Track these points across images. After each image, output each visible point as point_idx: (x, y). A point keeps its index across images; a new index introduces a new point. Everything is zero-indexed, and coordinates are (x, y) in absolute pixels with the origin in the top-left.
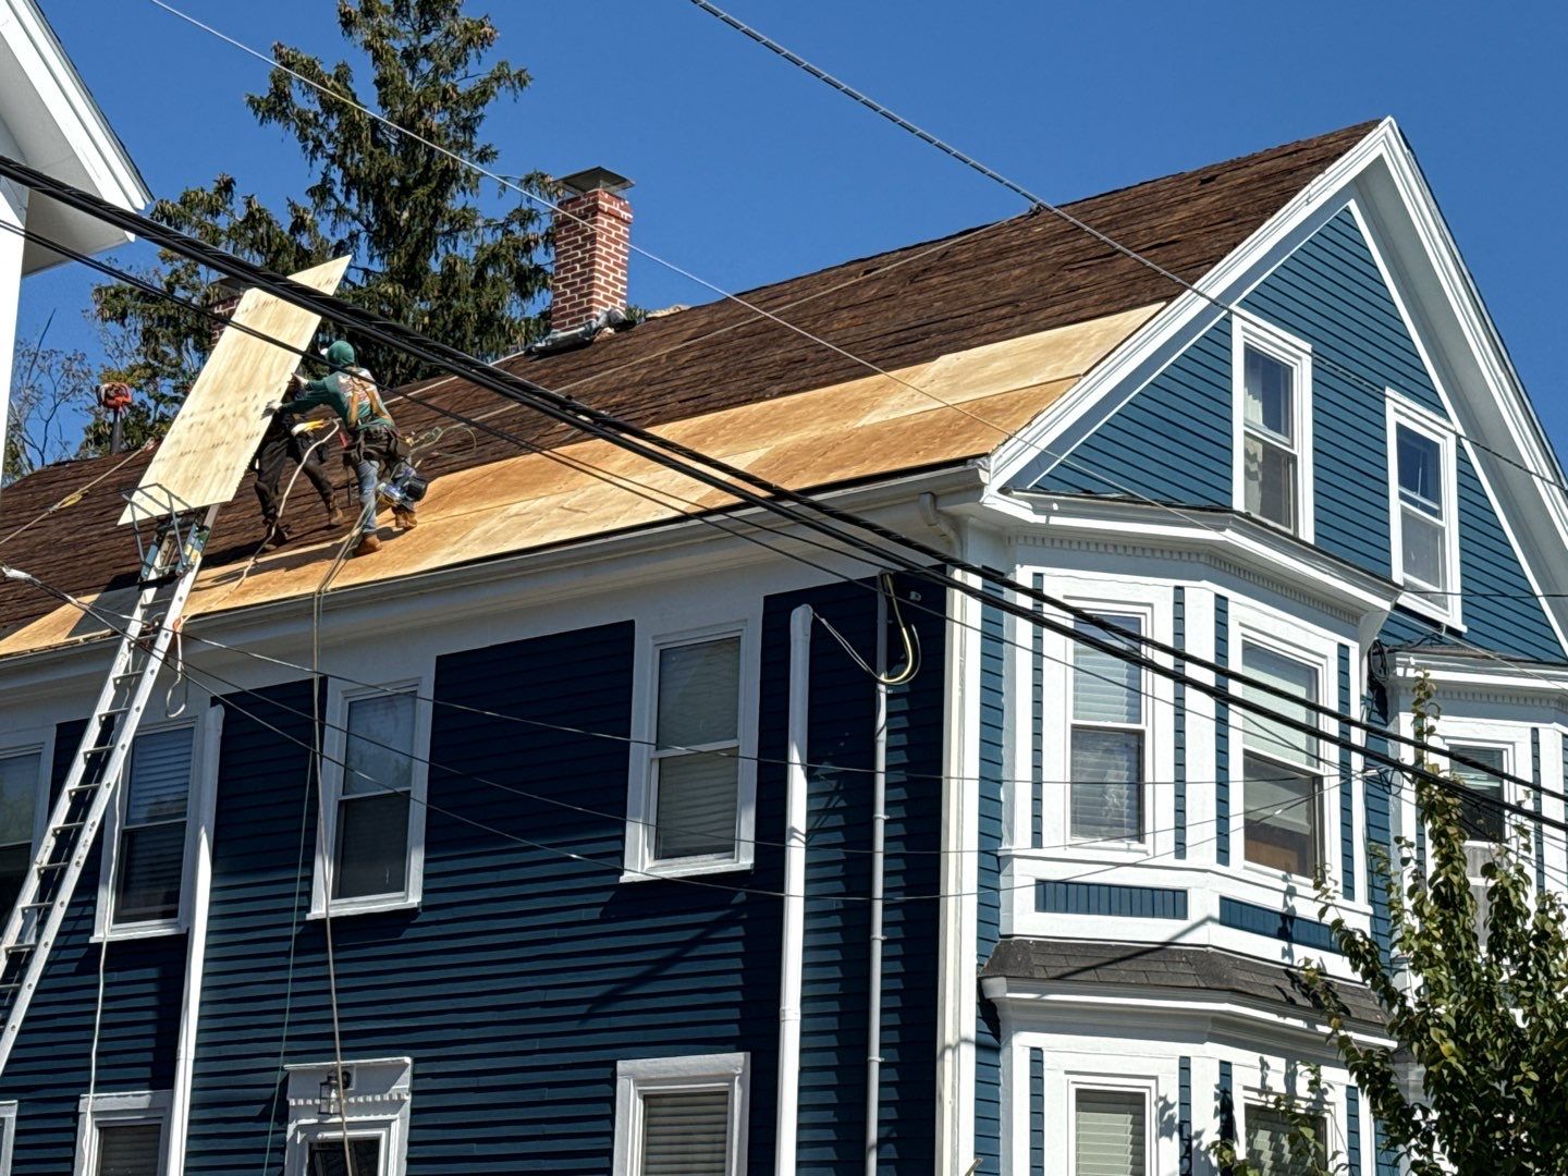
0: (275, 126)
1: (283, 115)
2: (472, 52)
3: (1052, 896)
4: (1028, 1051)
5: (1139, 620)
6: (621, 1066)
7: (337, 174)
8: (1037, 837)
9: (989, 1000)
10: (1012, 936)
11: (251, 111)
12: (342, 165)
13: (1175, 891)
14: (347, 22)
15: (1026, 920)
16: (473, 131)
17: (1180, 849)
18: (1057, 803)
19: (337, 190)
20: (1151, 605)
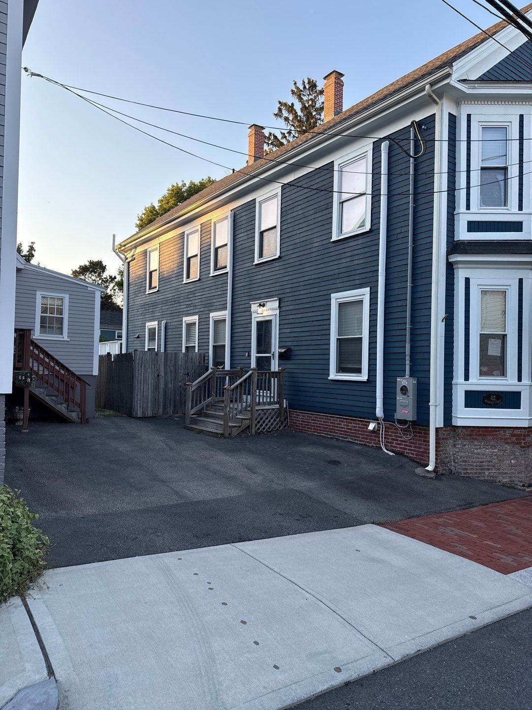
0: (279, 119)
1: (281, 116)
2: (320, 96)
3: (473, 226)
4: (464, 278)
5: (506, 128)
6: (332, 295)
7: (293, 128)
8: (468, 208)
9: (451, 262)
10: (459, 240)
11: (274, 117)
12: (294, 126)
13: (518, 222)
14: (293, 92)
15: (463, 234)
16: (320, 115)
17: (521, 208)
18: (475, 193)
19: (293, 132)
20: (511, 122)
